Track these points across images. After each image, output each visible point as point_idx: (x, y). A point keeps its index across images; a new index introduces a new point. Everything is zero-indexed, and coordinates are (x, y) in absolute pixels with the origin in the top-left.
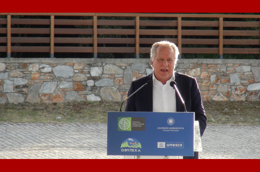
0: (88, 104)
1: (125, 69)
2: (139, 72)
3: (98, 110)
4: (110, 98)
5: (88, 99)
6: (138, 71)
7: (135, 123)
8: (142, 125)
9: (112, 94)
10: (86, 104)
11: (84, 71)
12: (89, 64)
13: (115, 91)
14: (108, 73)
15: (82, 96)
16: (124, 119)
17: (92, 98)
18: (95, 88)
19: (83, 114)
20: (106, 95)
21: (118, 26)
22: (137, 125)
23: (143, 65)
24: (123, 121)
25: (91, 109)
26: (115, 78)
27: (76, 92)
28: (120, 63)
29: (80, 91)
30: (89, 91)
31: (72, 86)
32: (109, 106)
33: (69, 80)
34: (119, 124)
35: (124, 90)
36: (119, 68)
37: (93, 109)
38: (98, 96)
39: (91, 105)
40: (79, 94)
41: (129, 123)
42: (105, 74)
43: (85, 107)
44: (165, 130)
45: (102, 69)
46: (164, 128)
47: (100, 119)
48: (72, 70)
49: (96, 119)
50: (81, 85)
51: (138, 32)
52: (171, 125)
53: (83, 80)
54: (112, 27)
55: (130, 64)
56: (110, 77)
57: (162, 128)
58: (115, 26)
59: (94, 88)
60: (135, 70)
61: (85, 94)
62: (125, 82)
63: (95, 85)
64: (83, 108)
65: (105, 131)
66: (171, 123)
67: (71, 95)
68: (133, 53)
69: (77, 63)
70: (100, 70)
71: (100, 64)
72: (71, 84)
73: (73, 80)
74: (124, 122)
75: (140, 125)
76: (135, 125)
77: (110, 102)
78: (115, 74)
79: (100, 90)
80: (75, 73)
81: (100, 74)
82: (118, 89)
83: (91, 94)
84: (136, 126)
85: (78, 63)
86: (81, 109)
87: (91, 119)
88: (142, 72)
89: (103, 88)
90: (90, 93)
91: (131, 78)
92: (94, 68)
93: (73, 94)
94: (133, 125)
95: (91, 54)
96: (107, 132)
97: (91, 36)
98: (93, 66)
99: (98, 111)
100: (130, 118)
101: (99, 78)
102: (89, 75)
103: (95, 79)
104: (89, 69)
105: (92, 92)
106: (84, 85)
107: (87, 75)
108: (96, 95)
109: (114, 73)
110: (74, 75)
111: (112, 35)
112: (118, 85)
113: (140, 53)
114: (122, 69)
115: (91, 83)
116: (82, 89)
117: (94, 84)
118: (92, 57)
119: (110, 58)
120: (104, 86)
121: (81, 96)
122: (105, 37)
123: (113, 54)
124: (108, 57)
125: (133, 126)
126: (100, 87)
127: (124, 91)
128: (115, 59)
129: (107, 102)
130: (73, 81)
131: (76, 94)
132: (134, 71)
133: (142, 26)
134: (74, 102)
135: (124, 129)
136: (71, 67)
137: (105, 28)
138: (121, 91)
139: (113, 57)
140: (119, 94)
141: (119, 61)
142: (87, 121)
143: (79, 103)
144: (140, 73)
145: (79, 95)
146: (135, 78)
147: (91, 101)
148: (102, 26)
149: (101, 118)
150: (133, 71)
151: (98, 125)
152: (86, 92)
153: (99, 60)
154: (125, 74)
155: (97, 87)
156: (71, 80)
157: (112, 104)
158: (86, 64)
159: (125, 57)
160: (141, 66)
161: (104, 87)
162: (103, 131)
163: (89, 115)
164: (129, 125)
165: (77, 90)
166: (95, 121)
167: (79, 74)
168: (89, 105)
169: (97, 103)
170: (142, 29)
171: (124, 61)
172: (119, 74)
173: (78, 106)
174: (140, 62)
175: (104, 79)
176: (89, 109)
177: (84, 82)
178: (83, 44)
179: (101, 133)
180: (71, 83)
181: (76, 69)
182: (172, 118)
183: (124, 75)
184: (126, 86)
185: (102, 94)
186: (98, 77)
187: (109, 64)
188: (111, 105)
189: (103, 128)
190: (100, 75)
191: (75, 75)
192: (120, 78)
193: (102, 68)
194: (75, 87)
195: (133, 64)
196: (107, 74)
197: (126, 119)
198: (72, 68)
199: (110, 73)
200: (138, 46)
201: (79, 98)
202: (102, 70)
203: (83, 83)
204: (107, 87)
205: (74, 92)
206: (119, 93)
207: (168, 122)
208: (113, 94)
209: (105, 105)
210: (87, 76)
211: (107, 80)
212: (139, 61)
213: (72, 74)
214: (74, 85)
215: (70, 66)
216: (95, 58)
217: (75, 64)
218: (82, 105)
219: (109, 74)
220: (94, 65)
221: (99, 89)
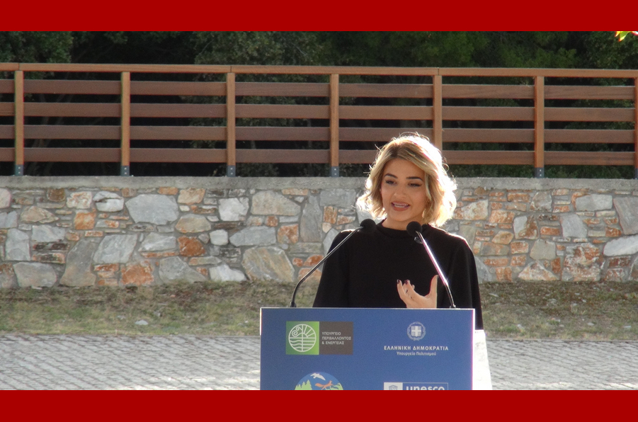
0: (212, 290)
1: (304, 201)
2: (339, 211)
3: (238, 304)
4: (267, 273)
5: (213, 276)
6: (336, 209)
7: (329, 336)
8: (345, 341)
9: (272, 263)
10: (209, 288)
11: (204, 207)
12: (214, 192)
13: (280, 258)
14: (261, 213)
15: (199, 269)
16: (303, 325)
17: (224, 274)
18: (230, 249)
19: (202, 313)
20: (258, 267)
21: (288, 97)
22: (333, 340)
23: (347, 193)
24: (300, 331)
25: (221, 302)
26: (280, 224)
27: (183, 260)
28: (292, 188)
29: (193, 256)
30: (216, 258)
31: (174, 246)
32: (264, 294)
33: (167, 230)
34: (289, 338)
35: (303, 255)
36: (289, 201)
37: (226, 300)
38: (237, 268)
39: (219, 291)
40: (190, 264)
41: (313, 336)
42: (256, 215)
43: (204, 295)
44: (402, 354)
45: (247, 204)
46: (400, 348)
47: (242, 326)
48: (175, 205)
49: (233, 324)
50: (196, 243)
51: (336, 112)
52: (418, 339)
53: (201, 231)
54: (273, 100)
55: (315, 191)
56: (267, 222)
57: (396, 348)
58: (280, 97)
59: (227, 249)
60: (329, 205)
61: (205, 265)
62: (303, 234)
63: (229, 243)
64: (201, 300)
65: (255, 356)
66: (416, 335)
67: (172, 267)
68: (323, 165)
69: (187, 189)
70: (242, 206)
71: (243, 191)
72: (171, 240)
73: (175, 229)
74: (302, 333)
75: (341, 341)
76: (328, 340)
77: (266, 283)
78: (278, 216)
79: (242, 254)
80: (182, 213)
81: (242, 216)
82: (287, 251)
83: (220, 264)
84: (330, 343)
85: (189, 189)
86: (195, 300)
87: (220, 326)
88: (346, 210)
89: (249, 251)
90: (219, 261)
91: (319, 226)
92: (226, 200)
93: (176, 265)
94: (325, 341)
95: (220, 167)
96: (259, 357)
97: (220, 121)
98: (225, 195)
99: (238, 306)
100: (317, 324)
101: (239, 224)
102: (215, 219)
103: (232, 228)
104: (216, 203)
105: (224, 259)
106: (202, 242)
107: (209, 218)
108: (233, 267)
109: (278, 214)
110: (179, 218)
111: (271, 119)
112: (285, 243)
113: (340, 164)
114: (297, 202)
115: (220, 237)
116: (198, 254)
117: (229, 241)
118: (224, 175)
119: (268, 176)
120: (252, 244)
121: (195, 270)
122: (254, 125)
123: (275, 165)
124: (262, 174)
125: (323, 343)
126: (243, 248)
127: (301, 258)
128: (279, 178)
129: (260, 285)
130: (178, 234)
131: (185, 263)
132: (327, 208)
133: (345, 97)
134: (179, 285)
135: (301, 349)
136: (172, 199)
137: (256, 102)
138: (293, 257)
139: (275, 173)
140: (290, 265)
141: (289, 182)
142: (211, 330)
143: (191, 287)
144: (340, 214)
145: (191, 266)
146: (329, 224)
147: (220, 281)
148: (247, 97)
149: (244, 323)
150: (323, 207)
151: (237, 342)
152: (209, 260)
153: (241, 181)
154: (305, 216)
155: (235, 247)
156: (172, 230)
157: (271, 288)
158: (207, 191)
159: (303, 175)
160: (345, 195)
161: (253, 248)
162: (250, 356)
163: (215, 316)
164: (315, 342)
165: (186, 256)
166: (231, 331)
167: (192, 216)
168: (214, 291)
169: (236, 288)
170: (346, 104)
171: (302, 182)
172: (289, 215)
173: (188, 294)
174: (341, 187)
175: (252, 229)
176: (215, 301)
177: (203, 235)
178: (199, 141)
179: (246, 360)
180: (171, 237)
181: (185, 204)
182: (419, 323)
183: (303, 219)
184: (306, 244)
185: (247, 264)
186: (237, 222)
187: (265, 190)
188: (270, 291)
189: (249, 347)
190: (243, 219)
191: (182, 218)
192: (292, 226)
193: (247, 199)
194: (182, 248)
195: (324, 190)
196: (259, 216)
197: (307, 326)
198: (174, 200)
199: (266, 212)
200: (335, 145)
201: (192, 274)
202: (248, 207)
203: (200, 237)
204: (259, 246)
205: (180, 260)
206: (289, 262)
207: (410, 332)
208: (275, 263)
209: (255, 292)
210: (212, 220)
211: (261, 230)
212: (338, 184)
213: (173, 217)
214: (180, 243)
215: (168, 195)
216: (232, 176)
217: (181, 191)
218: (198, 291)
219: (266, 216)
220: (228, 194)
221: (240, 253)
